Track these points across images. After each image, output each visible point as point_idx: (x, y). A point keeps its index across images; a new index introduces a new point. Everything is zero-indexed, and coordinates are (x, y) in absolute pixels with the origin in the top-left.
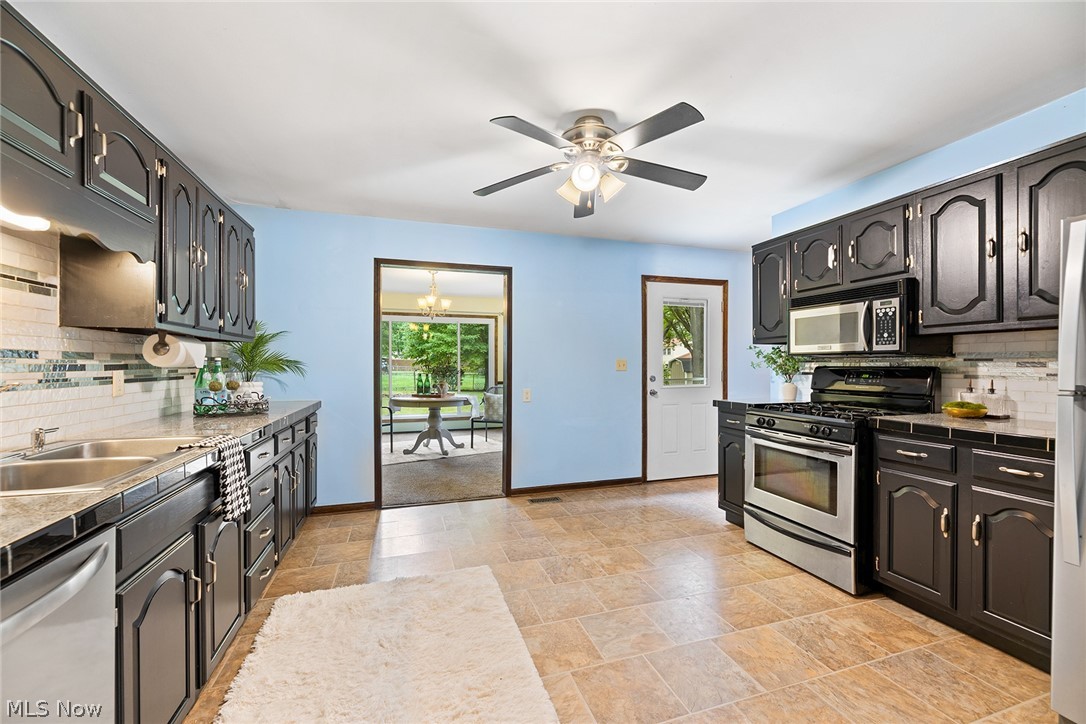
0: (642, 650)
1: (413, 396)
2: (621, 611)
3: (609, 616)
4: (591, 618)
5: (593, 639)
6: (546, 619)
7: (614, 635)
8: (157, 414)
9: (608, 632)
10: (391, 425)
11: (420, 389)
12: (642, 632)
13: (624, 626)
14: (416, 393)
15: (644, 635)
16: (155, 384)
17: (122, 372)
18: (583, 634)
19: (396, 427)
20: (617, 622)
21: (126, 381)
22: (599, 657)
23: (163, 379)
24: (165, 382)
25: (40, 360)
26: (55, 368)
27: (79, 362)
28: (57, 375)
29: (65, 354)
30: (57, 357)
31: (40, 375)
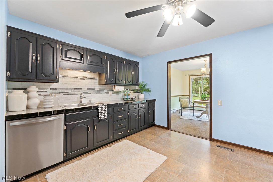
1: (200, 100)
8: (120, 99)
10: (194, 108)
11: (202, 98)
14: (201, 99)
16: (119, 94)
17: (111, 92)
19: (195, 108)
21: (112, 93)
23: (122, 93)
24: (122, 94)
25: (95, 90)
26: (98, 91)
27: (102, 90)
28: (98, 92)
29: (100, 89)
30: (98, 89)
31: (95, 92)
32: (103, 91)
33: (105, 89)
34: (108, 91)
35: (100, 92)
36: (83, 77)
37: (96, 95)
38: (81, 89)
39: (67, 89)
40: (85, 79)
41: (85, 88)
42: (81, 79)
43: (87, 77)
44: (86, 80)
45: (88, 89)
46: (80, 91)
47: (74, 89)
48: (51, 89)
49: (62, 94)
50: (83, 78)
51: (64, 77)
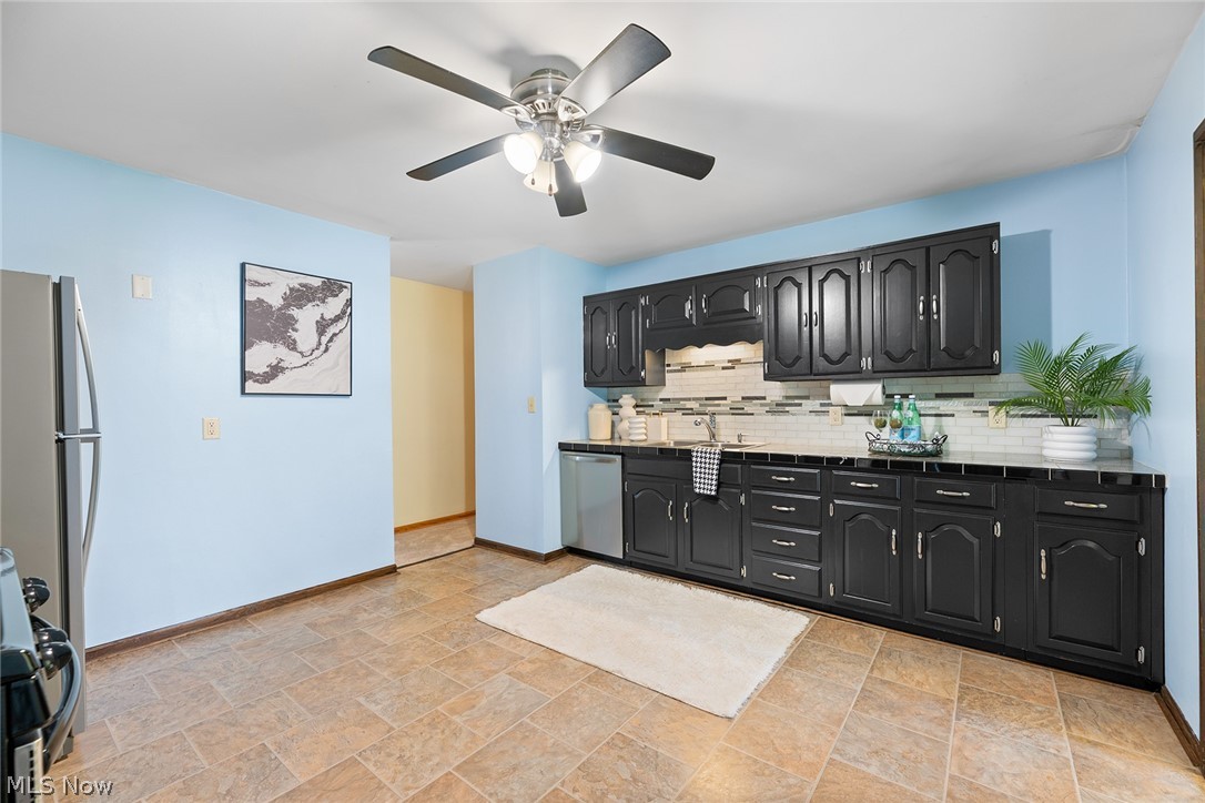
0: (472, 693)
2: (508, 726)
3: (520, 714)
4: (538, 704)
5: (523, 685)
6: (581, 686)
7: (505, 696)
9: (511, 697)
12: (476, 709)
13: (498, 708)
15: (474, 706)
17: (839, 408)
18: (536, 687)
20: (507, 710)
21: (844, 415)
22: (510, 674)
25: (768, 401)
26: (777, 405)
27: (796, 401)
28: (780, 409)
29: (787, 397)
30: (779, 399)
31: (767, 409)
32: (800, 405)
33: (807, 398)
34: (822, 405)
35: (787, 409)
36: (729, 361)
37: (770, 418)
38: (725, 398)
39: (689, 399)
40: (733, 368)
41: (735, 396)
42: (724, 368)
43: (739, 361)
44: (739, 370)
45: (743, 398)
46: (719, 405)
47: (707, 399)
48: (661, 400)
49: (680, 413)
50: (730, 364)
51: (684, 368)
